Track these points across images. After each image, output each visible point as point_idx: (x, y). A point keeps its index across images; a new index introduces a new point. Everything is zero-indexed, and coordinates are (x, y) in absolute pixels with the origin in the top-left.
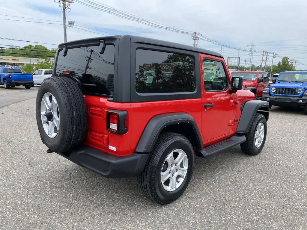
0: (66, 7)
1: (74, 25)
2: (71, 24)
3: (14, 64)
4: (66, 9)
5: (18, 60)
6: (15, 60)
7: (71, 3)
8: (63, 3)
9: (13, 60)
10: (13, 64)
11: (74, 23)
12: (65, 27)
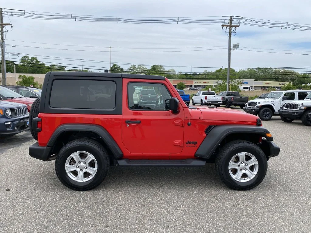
0: (231, 32)
1: (238, 47)
2: (236, 46)
3: (205, 86)
4: (232, 33)
5: (208, 83)
6: (206, 83)
7: (238, 26)
8: (230, 29)
9: (204, 83)
10: (203, 86)
11: (239, 46)
12: (230, 50)
